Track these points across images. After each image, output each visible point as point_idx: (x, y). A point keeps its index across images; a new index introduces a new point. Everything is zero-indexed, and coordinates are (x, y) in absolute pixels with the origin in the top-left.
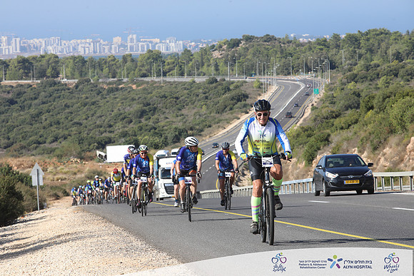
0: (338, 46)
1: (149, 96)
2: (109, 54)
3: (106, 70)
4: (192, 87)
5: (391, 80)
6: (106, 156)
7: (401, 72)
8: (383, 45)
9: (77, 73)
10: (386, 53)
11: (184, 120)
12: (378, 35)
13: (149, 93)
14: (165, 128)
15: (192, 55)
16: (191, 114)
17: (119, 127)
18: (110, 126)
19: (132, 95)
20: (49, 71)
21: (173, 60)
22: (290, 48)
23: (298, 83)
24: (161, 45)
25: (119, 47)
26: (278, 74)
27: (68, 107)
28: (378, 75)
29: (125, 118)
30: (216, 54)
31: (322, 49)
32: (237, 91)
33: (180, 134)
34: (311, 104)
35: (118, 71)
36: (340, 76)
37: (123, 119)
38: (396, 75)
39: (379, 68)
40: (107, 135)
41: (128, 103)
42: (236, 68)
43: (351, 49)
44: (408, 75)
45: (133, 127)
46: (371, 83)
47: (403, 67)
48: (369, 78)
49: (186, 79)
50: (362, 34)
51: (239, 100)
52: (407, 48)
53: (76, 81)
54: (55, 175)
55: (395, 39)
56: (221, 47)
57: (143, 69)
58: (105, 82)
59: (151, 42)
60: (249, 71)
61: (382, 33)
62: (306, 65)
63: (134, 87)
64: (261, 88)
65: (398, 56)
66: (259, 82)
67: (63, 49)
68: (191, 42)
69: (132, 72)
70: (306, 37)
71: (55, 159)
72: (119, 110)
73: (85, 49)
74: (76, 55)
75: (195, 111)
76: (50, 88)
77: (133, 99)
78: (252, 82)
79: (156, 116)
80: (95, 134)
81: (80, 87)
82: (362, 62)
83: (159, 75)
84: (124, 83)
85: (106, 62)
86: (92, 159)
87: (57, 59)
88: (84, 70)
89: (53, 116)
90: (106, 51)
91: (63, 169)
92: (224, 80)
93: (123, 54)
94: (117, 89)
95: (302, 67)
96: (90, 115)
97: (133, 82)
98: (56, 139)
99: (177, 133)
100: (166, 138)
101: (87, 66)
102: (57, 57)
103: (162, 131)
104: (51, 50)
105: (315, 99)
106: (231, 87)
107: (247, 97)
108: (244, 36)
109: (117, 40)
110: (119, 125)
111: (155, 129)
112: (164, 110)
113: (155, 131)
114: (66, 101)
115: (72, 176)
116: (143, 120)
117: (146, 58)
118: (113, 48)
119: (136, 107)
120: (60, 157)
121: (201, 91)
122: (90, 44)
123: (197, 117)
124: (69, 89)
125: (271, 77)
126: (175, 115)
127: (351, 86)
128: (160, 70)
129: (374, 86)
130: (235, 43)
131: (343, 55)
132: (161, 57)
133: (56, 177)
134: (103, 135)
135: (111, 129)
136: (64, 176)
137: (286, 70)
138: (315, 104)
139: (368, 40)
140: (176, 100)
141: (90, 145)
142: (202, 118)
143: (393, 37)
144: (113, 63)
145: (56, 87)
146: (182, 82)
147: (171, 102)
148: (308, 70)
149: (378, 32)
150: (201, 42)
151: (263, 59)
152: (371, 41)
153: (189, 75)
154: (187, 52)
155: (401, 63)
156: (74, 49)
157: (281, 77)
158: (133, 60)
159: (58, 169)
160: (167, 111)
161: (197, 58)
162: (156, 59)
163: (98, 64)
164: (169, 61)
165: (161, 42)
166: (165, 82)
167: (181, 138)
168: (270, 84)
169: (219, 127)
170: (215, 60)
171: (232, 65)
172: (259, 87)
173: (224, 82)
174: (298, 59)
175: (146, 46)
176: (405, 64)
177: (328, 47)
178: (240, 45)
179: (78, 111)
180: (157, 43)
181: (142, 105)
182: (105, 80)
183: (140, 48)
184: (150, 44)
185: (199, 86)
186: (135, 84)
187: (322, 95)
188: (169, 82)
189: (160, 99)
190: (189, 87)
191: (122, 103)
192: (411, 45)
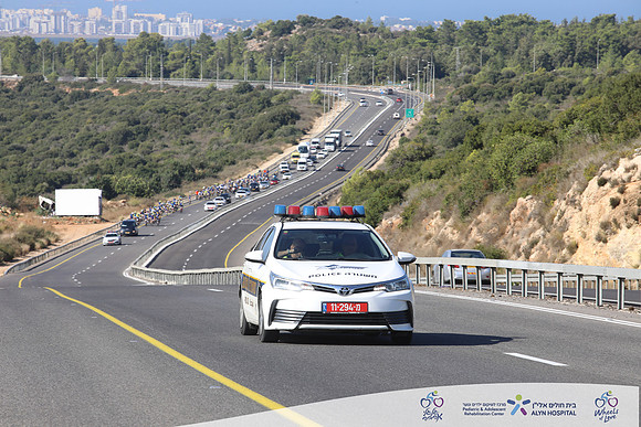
0: (451, 41)
1: (139, 108)
2: (80, 35)
3: (70, 63)
4: (210, 97)
5: (530, 99)
6: (53, 205)
7: (548, 87)
8: (523, 42)
9: (22, 66)
10: (527, 55)
11: (193, 151)
12: (516, 24)
13: (139, 104)
14: (162, 162)
15: (213, 45)
16: (205, 141)
17: (86, 158)
18: (72, 155)
19: (111, 106)
21: (181, 52)
22: (374, 40)
23: (382, 97)
24: (167, 24)
25: (98, 24)
26: (351, 82)
27: (5, 120)
28: (511, 90)
29: (96, 143)
30: (253, 45)
31: (424, 45)
32: (281, 108)
33: (182, 174)
34: (400, 134)
35: (91, 65)
36: (450, 89)
37: (94, 144)
38: (539, 93)
39: (513, 80)
40: (66, 169)
41: (103, 119)
42: (284, 69)
43: (471, 47)
44: (558, 93)
45: (109, 158)
46: (498, 103)
47: (551, 80)
48: (496, 95)
49: (202, 84)
50: (491, 23)
51: (284, 122)
52: (561, 49)
53: (20, 78)
55: (543, 33)
56: (261, 33)
57: (132, 63)
58: (67, 83)
59: (151, 19)
60: (304, 76)
61: (523, 22)
62: (398, 69)
63: (116, 92)
64: (322, 104)
65: (547, 62)
66: (319, 93)
67: (4, 24)
68: (217, 22)
69: (114, 68)
70: (405, 23)
72: (88, 129)
73: (41, 24)
74: (23, 35)
75: (213, 136)
77: (112, 113)
78: (309, 92)
79: (147, 143)
80: (47, 167)
81: (26, 88)
82: (487, 68)
83: (156, 76)
84: (99, 85)
85: (70, 50)
86: (31, 208)
88: (33, 60)
90: (76, 30)
92: (264, 88)
93: (101, 37)
94: (87, 95)
95: (391, 73)
96: (39, 136)
97: (113, 84)
99: (177, 172)
100: (158, 180)
101: (39, 54)
103: (156, 167)
105: (407, 126)
106: (273, 100)
107: (298, 118)
108: (299, 17)
109: (95, 13)
110: (87, 154)
111: (145, 164)
112: (162, 132)
113: (144, 167)
116: (126, 147)
117: (137, 45)
118: (86, 26)
119: (117, 125)
121: (224, 104)
122: (49, 18)
123: (215, 146)
124: (7, 91)
125: (338, 86)
126: (178, 142)
127: (466, 106)
128: (159, 66)
129: (503, 108)
130: (284, 29)
131: (457, 57)
132: (163, 45)
134: (60, 169)
135: (73, 160)
137: (366, 76)
138: (407, 134)
139: (499, 32)
140: (182, 118)
141: (35, 185)
142: (222, 149)
143: (540, 30)
144: (82, 51)
146: (193, 88)
147: (173, 121)
148: (401, 77)
149: (516, 21)
150: (233, 23)
151: (329, 56)
152: (504, 35)
153: (207, 77)
155: (549, 73)
156: (23, 24)
157: (355, 86)
158: (116, 49)
160: (167, 134)
161: (221, 49)
162: (153, 49)
163: (58, 52)
164: (176, 52)
165: (167, 20)
166: (167, 87)
167: (184, 181)
168: (336, 98)
169: (247, 165)
170: (251, 54)
171: (277, 64)
172: (320, 103)
173: (263, 92)
174: (385, 59)
175: (142, 25)
176: (556, 74)
177: (436, 42)
178: (293, 31)
179: (19, 129)
180: (160, 22)
181: (126, 123)
182: (67, 79)
183: (132, 28)
184: (149, 23)
185: (222, 96)
186: (117, 87)
187: (419, 119)
188: (174, 87)
189: (156, 115)
190: (205, 97)
191: (94, 118)
192: (567, 44)
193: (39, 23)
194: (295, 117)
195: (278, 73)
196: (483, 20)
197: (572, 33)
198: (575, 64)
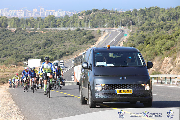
0: (136, 15)
1: (49, 36)
2: (31, 17)
3: (29, 24)
5: (160, 30)
6: (28, 64)
7: (164, 27)
8: (157, 14)
9: (16, 26)
10: (158, 18)
11: (65, 48)
12: (154, 9)
13: (49, 35)
14: (56, 51)
15: (69, 18)
16: (68, 45)
17: (35, 51)
18: (31, 50)
19: (41, 36)
20: (3, 24)
21: (60, 20)
22: (114, 15)
23: (117, 31)
24: (55, 13)
25: (36, 13)
26: (108, 27)
27: (12, 41)
28: (154, 28)
29: (37, 46)
30: (80, 17)
31: (128, 16)
32: (89, 35)
33: (63, 54)
34: (123, 41)
35: (35, 25)
36: (136, 28)
37: (37, 47)
38: (162, 28)
39: (154, 25)
41: (39, 40)
42: (89, 24)
43: (142, 16)
44: (167, 28)
45: (41, 50)
46: (150, 31)
47: (165, 24)
48: (150, 29)
50: (147, 9)
51: (90, 39)
52: (167, 16)
53: (16, 29)
54: (4, 73)
55: (162, 11)
56: (82, 14)
57: (46, 24)
58: (29, 30)
59: (51, 11)
60: (95, 26)
61: (156, 9)
62: (121, 23)
63: (42, 32)
64: (101, 33)
65: (163, 19)
66: (99, 30)
67: (10, 14)
68: (69, 12)
69: (42, 25)
70: (122, 10)
71: (4, 65)
72: (35, 43)
73: (20, 14)
74: (16, 17)
75: (70, 43)
76: (4, 32)
77: (42, 38)
78: (96, 30)
79: (52, 46)
80: (24, 53)
81: (17, 32)
82: (147, 22)
83: (54, 27)
84: (37, 30)
85: (29, 21)
86: (21, 65)
87: (7, 19)
88: (19, 24)
89: (4, 45)
90: (30, 15)
91: (8, 70)
92: (84, 29)
93: (37, 17)
94: (34, 33)
96: (21, 45)
97: (42, 30)
98: (6, 56)
99: (61, 54)
100: (56, 56)
101: (21, 22)
102: (7, 18)
103: (55, 52)
104: (5, 15)
105: (125, 39)
106: (87, 33)
107: (94, 37)
108: (93, 9)
109: (35, 10)
110: (35, 49)
111: (52, 52)
112: (56, 43)
114: (11, 38)
115: (12, 73)
116: (46, 47)
117: (48, 19)
118: (33, 14)
119: (43, 41)
120: (6, 64)
121: (73, 34)
122: (22, 12)
123: (71, 46)
124: (12, 33)
125: (105, 28)
126: (61, 45)
127: (141, 33)
128: (54, 24)
129: (152, 33)
130: (89, 13)
131: (138, 19)
132: (55, 18)
133: (4, 74)
134: (28, 54)
135: (31, 51)
136: (8, 73)
137: (112, 25)
138: (125, 41)
139: (150, 12)
140: (61, 39)
141: (21, 59)
142: (73, 47)
143: (161, 11)
144: (33, 21)
145: (6, 32)
146: (63, 30)
147: (59, 39)
148: (122, 25)
149: (154, 8)
150: (74, 12)
151: (102, 20)
152: (151, 12)
153: (68, 27)
154: (67, 16)
155: (164, 23)
156: (15, 14)
157: (110, 28)
158: (42, 20)
159: (6, 70)
160: (57, 43)
161: (71, 19)
162: (52, 20)
163: (26, 21)
164: (59, 20)
165: (55, 12)
166: (57, 30)
167: (63, 56)
168: (104, 32)
169: (81, 51)
170: (80, 20)
171: (87, 23)
172: (100, 33)
173: (84, 30)
174: (118, 20)
175: (48, 13)
176: (166, 23)
177: (132, 15)
178: (91, 13)
179: (16, 43)
180: (53, 12)
181: (46, 40)
182: (29, 29)
183: (46, 14)
184: (50, 12)
185: (72, 32)
186: (43, 31)
187: (128, 37)
188: (59, 30)
189: (54, 38)
190: (68, 33)
191: (37, 39)
192: (169, 14)
193: (20, 13)
194: (93, 37)
195: (88, 25)
196: (145, 8)
197: (170, 11)
198: (172, 20)
